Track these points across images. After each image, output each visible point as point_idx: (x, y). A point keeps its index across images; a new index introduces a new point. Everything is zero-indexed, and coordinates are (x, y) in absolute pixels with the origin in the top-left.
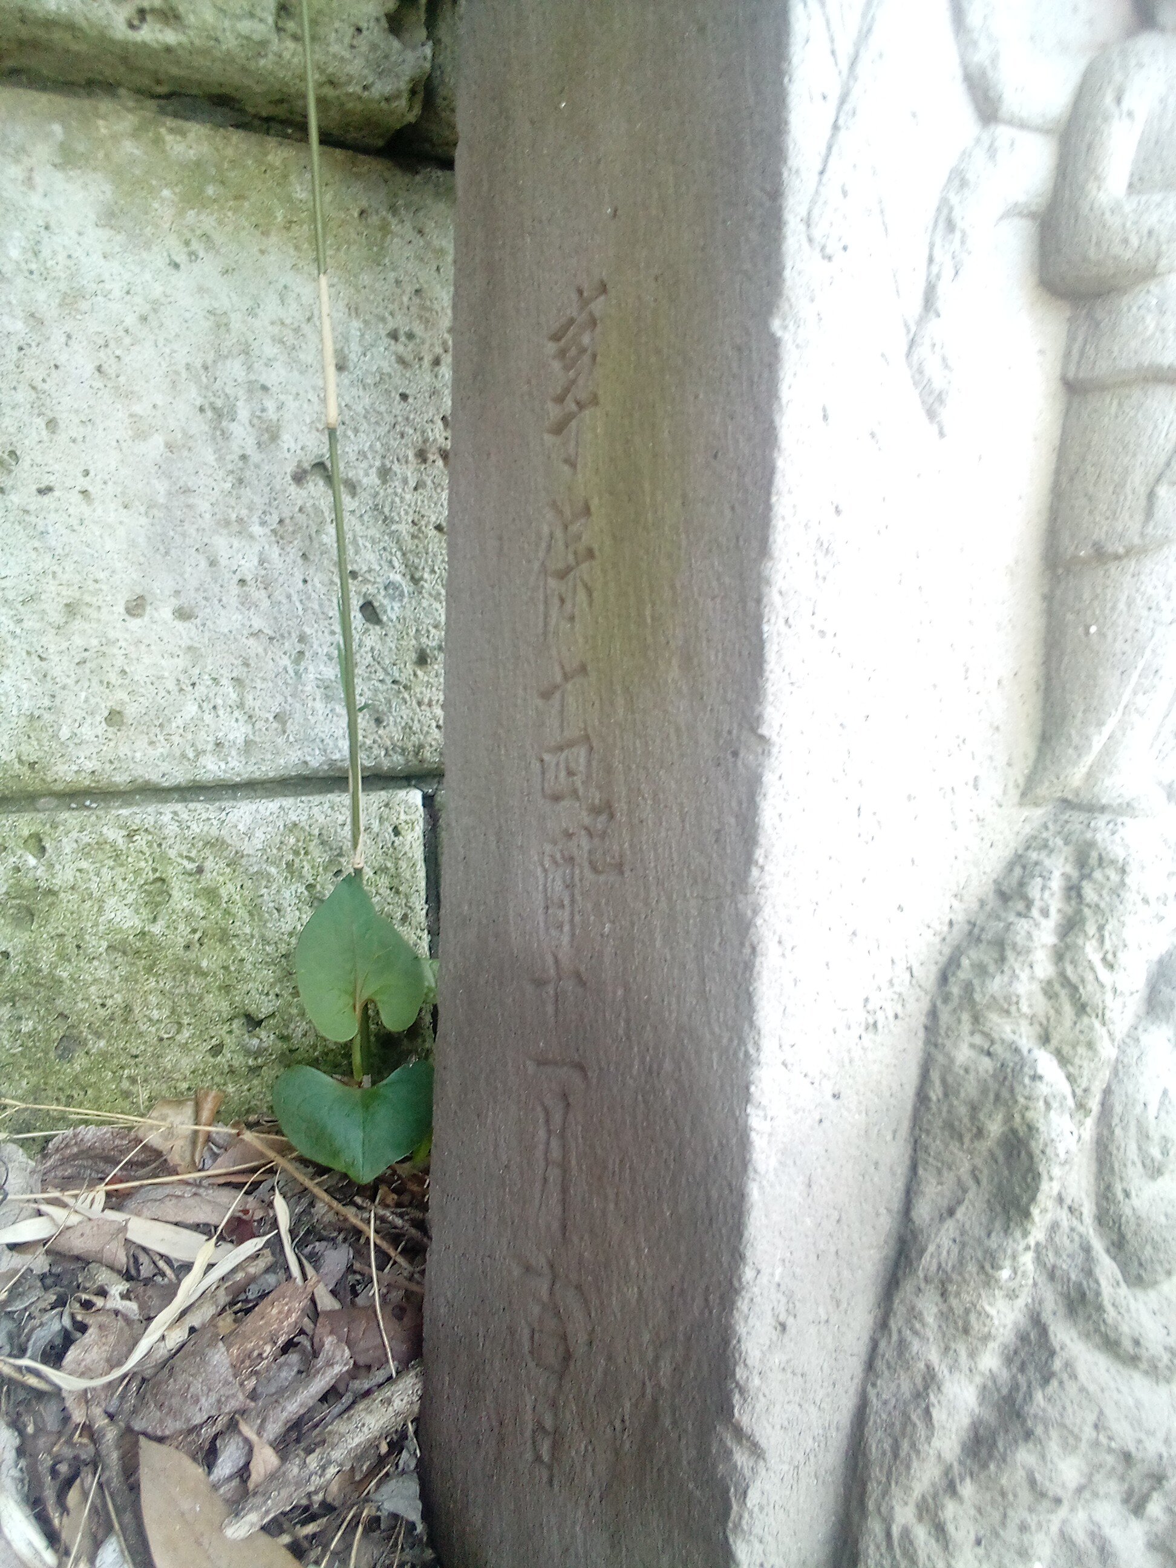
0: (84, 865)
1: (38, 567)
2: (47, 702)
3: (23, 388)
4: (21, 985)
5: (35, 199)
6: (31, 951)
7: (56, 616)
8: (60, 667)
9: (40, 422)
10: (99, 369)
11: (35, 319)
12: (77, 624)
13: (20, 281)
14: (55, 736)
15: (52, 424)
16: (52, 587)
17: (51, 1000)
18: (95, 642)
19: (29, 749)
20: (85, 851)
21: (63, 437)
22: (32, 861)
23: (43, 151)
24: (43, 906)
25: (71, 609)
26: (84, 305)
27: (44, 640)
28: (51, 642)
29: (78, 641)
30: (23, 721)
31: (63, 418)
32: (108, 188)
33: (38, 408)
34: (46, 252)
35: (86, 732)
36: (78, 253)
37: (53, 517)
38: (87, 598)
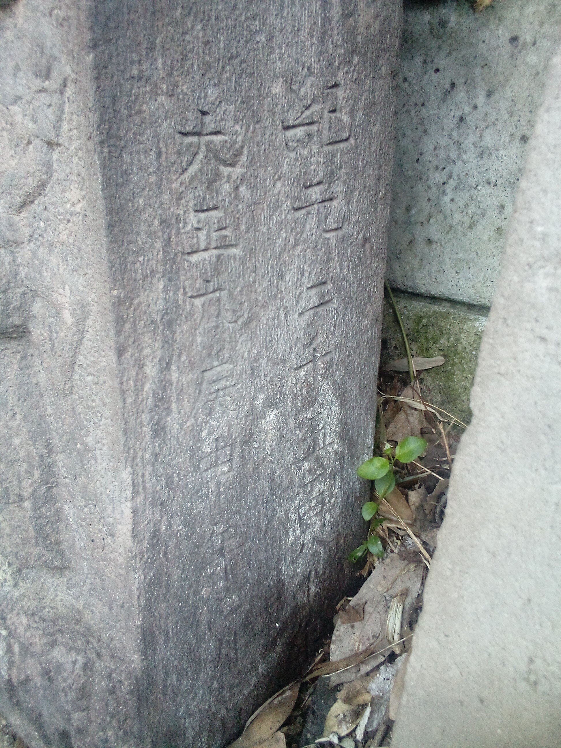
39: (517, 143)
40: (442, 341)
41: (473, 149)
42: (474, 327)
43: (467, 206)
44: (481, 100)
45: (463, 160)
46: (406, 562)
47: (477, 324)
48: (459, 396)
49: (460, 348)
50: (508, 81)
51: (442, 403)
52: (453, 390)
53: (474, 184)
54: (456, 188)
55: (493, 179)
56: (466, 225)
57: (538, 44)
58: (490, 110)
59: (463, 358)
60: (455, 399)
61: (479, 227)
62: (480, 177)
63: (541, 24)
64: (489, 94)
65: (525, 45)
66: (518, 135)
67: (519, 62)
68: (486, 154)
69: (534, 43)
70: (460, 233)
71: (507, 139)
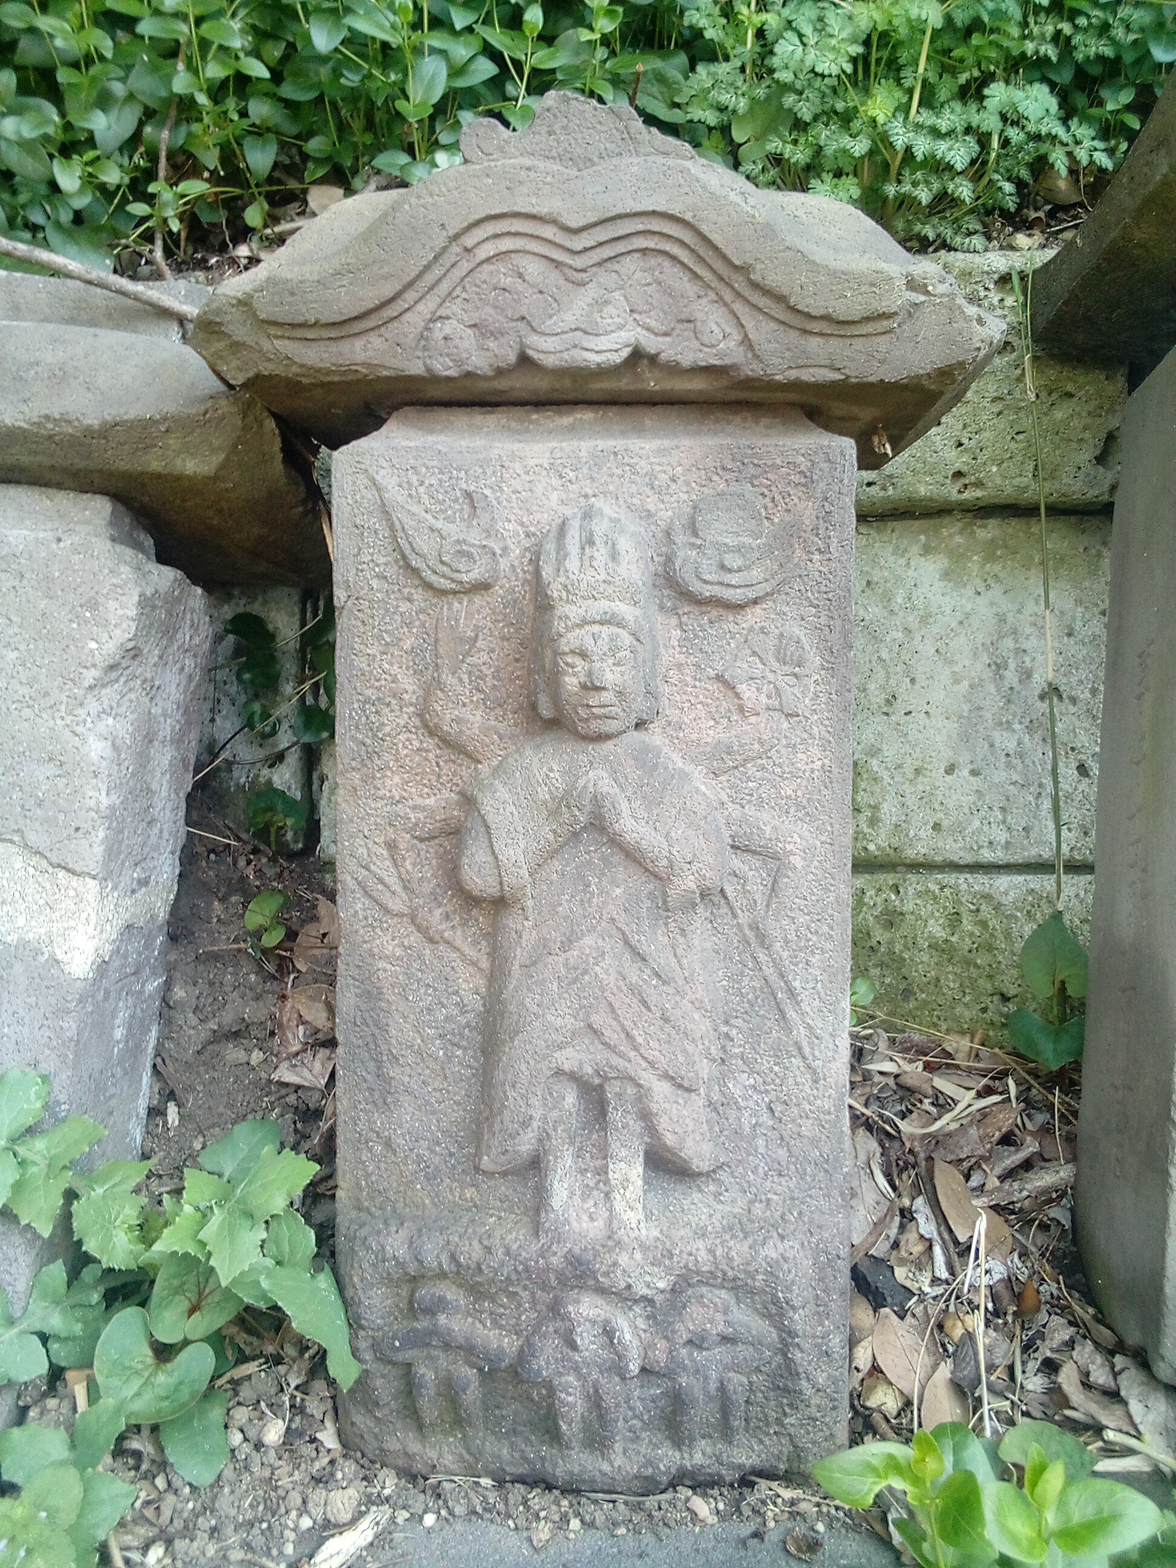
4: (886, 959)
8: (911, 801)
19: (895, 841)
21: (917, 686)
22: (893, 897)
25: (918, 771)
28: (907, 788)
29: (921, 788)
35: (922, 834)
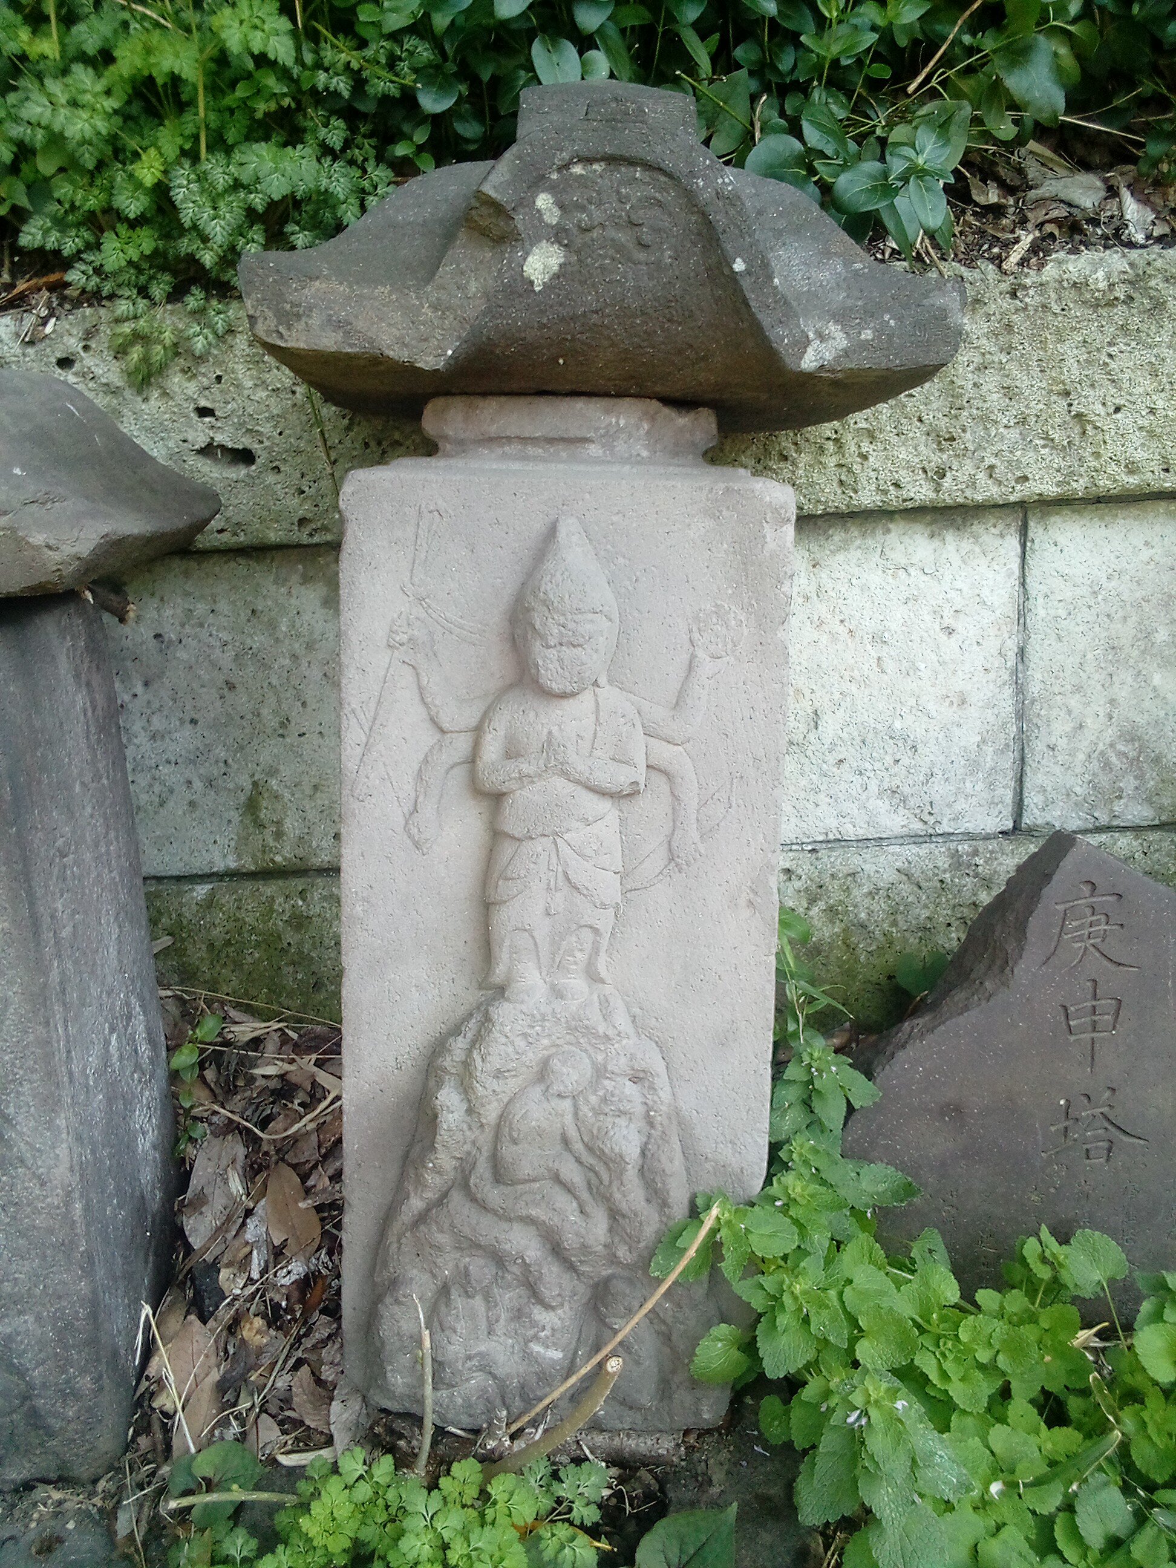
0: (325, 905)
1: (300, 770)
2: (306, 830)
3: (291, 690)
5: (293, 601)
6: (301, 943)
7: (308, 791)
9: (299, 704)
10: (325, 675)
11: (294, 657)
12: (318, 795)
13: (287, 642)
14: (310, 846)
15: (304, 704)
16: (306, 778)
17: (309, 966)
18: (326, 802)
20: (324, 898)
23: (295, 578)
24: (306, 922)
26: (317, 646)
27: (304, 802)
30: (296, 840)
31: (308, 701)
32: (325, 589)
33: (298, 697)
34: (298, 625)
36: (313, 622)
37: (306, 746)
38: (323, 782)
39: (190, 727)
40: (163, 920)
41: (143, 734)
42: (192, 898)
43: (151, 786)
44: (139, 689)
45: (135, 745)
46: (222, 1137)
47: (195, 894)
48: (198, 969)
49: (185, 922)
50: (163, 672)
51: (181, 982)
52: (190, 964)
53: (154, 765)
54: (134, 770)
55: (173, 759)
56: (156, 804)
57: (184, 642)
58: (152, 698)
59: (190, 931)
60: (195, 974)
61: (171, 804)
62: (158, 757)
63: (183, 625)
64: (146, 684)
65: (170, 641)
66: (187, 718)
67: (169, 657)
68: (158, 737)
69: (180, 642)
70: (151, 813)
71: (178, 723)
